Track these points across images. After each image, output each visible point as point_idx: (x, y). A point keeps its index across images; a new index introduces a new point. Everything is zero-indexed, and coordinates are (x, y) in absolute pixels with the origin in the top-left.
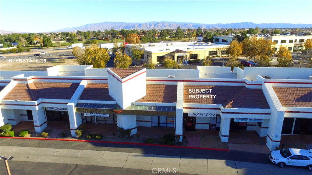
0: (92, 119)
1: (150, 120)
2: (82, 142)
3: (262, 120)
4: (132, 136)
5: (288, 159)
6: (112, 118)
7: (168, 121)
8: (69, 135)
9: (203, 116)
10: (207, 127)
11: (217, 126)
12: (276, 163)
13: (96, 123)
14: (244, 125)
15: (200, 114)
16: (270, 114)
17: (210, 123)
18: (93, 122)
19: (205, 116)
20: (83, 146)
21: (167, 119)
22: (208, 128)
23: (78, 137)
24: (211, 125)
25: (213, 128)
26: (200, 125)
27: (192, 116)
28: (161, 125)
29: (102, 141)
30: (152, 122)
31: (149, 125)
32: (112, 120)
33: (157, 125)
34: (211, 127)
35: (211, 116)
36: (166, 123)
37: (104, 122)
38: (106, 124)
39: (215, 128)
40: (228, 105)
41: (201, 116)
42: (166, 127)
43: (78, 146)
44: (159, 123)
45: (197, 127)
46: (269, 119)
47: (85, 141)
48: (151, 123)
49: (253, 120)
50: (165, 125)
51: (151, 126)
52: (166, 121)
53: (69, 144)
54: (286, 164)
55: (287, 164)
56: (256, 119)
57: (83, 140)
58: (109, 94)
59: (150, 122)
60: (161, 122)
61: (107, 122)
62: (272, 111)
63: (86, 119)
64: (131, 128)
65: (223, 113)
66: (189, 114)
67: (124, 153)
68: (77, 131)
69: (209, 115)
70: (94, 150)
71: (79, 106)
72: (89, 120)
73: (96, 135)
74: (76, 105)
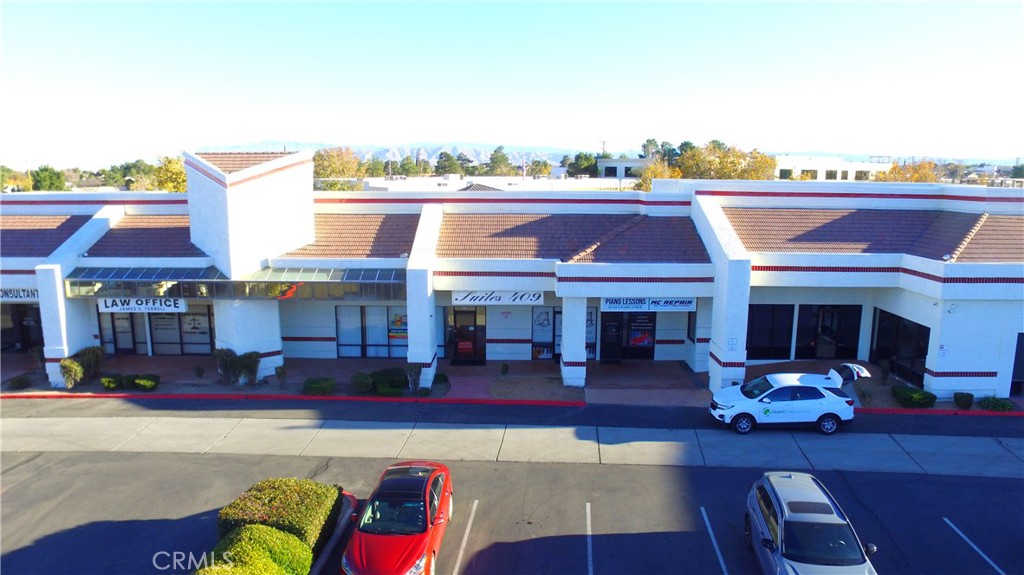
0: (138, 340)
1: (335, 336)
2: (86, 400)
3: (690, 302)
4: (266, 381)
5: (761, 400)
6: (205, 333)
7: (393, 337)
8: (43, 382)
9: (500, 303)
10: (524, 353)
11: (557, 352)
12: (728, 420)
13: (150, 354)
14: (646, 343)
15: (491, 295)
16: (710, 280)
17: (537, 339)
18: (140, 349)
19: (507, 301)
20: (81, 409)
21: (389, 331)
22: (529, 357)
23: (70, 386)
24: (537, 347)
25: (546, 355)
26: (500, 347)
27: (467, 302)
28: (371, 352)
29: (157, 393)
30: (342, 342)
31: (328, 351)
32: (206, 338)
33: (356, 352)
34: (539, 352)
35: (529, 302)
36: (389, 346)
37: (177, 349)
38: (183, 354)
39: (550, 356)
40: (576, 257)
41: (494, 302)
42: (389, 358)
43: (62, 409)
44: (364, 347)
45: (493, 352)
46: (712, 298)
47: (94, 397)
48: (338, 345)
49: (662, 303)
50: (383, 352)
51: (338, 356)
52: (389, 336)
53: (33, 405)
54: (758, 421)
55: (761, 419)
56: (671, 303)
57: (89, 394)
58: (193, 241)
59: (335, 343)
60: (370, 341)
61: (189, 349)
62: (717, 268)
63: (115, 341)
64: (262, 351)
65: (561, 279)
66: (454, 296)
67: (222, 420)
68: (68, 363)
69: (521, 298)
70: (118, 416)
71: (79, 276)
72: (125, 342)
73: (138, 377)
74: (70, 271)
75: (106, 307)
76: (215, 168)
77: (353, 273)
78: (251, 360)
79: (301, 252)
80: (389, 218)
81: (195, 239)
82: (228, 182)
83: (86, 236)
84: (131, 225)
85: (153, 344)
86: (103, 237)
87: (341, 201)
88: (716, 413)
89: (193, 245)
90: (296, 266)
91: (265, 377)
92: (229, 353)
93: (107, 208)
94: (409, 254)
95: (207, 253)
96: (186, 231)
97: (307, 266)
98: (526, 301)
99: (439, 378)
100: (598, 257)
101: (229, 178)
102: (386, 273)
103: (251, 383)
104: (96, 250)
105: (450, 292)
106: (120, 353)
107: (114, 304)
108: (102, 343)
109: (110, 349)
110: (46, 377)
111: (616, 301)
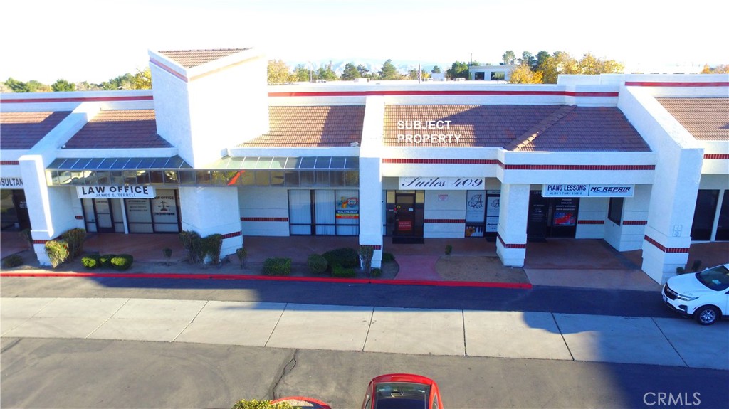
0: (115, 220)
1: (288, 217)
2: (69, 279)
3: (629, 189)
4: (228, 260)
7: (340, 217)
8: (33, 261)
9: (444, 188)
10: (458, 231)
11: (489, 229)
12: (690, 311)
13: (127, 232)
14: (569, 223)
15: (435, 181)
16: (652, 167)
17: (470, 219)
18: (118, 228)
19: (450, 186)
20: (64, 288)
21: (336, 212)
22: (461, 235)
23: (55, 264)
24: (470, 226)
25: (477, 233)
26: (436, 226)
27: (413, 187)
28: (320, 230)
29: (131, 272)
30: (294, 221)
31: (282, 230)
32: (174, 219)
33: (307, 230)
34: (471, 231)
35: (470, 187)
36: (336, 225)
37: (149, 228)
38: (155, 232)
39: (481, 234)
40: (521, 146)
41: (438, 188)
42: (336, 235)
43: (47, 288)
44: (313, 226)
45: (430, 231)
46: (650, 186)
47: (76, 276)
48: (290, 225)
49: (601, 190)
50: (330, 231)
51: (291, 234)
52: (336, 217)
53: (22, 284)
54: (724, 313)
56: (610, 189)
57: (71, 273)
58: (158, 132)
59: (287, 223)
60: (318, 221)
61: (159, 228)
62: (658, 155)
63: (97, 222)
64: (223, 233)
65: (508, 167)
66: (401, 182)
67: (188, 303)
68: (52, 244)
69: (463, 184)
70: (95, 296)
71: (58, 166)
72: (105, 222)
73: (114, 256)
74: (51, 162)
75: (84, 194)
76: (177, 63)
77: (308, 161)
78: (214, 242)
79: (258, 141)
80: (334, 110)
81: (161, 131)
82: (188, 76)
83: (66, 129)
84: (105, 119)
85: (128, 223)
86: (81, 130)
87: (291, 94)
88: (676, 304)
89: (159, 136)
90: (253, 155)
91: (227, 256)
92: (194, 235)
93: (84, 103)
94: (360, 143)
95: (172, 144)
96: (151, 124)
97: (264, 155)
98: (468, 187)
99: (387, 258)
100: (538, 145)
101: (190, 73)
102: (338, 161)
103: (215, 263)
104: (72, 144)
105: (398, 178)
106: (101, 230)
107: (91, 191)
108: (86, 223)
109: (93, 228)
110: (35, 256)
111: (558, 187)
